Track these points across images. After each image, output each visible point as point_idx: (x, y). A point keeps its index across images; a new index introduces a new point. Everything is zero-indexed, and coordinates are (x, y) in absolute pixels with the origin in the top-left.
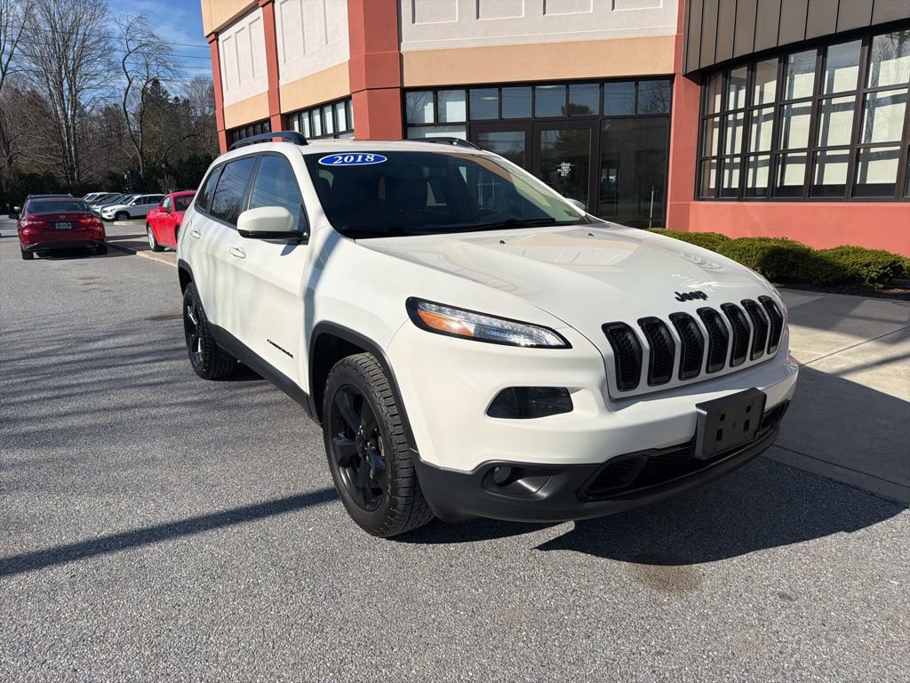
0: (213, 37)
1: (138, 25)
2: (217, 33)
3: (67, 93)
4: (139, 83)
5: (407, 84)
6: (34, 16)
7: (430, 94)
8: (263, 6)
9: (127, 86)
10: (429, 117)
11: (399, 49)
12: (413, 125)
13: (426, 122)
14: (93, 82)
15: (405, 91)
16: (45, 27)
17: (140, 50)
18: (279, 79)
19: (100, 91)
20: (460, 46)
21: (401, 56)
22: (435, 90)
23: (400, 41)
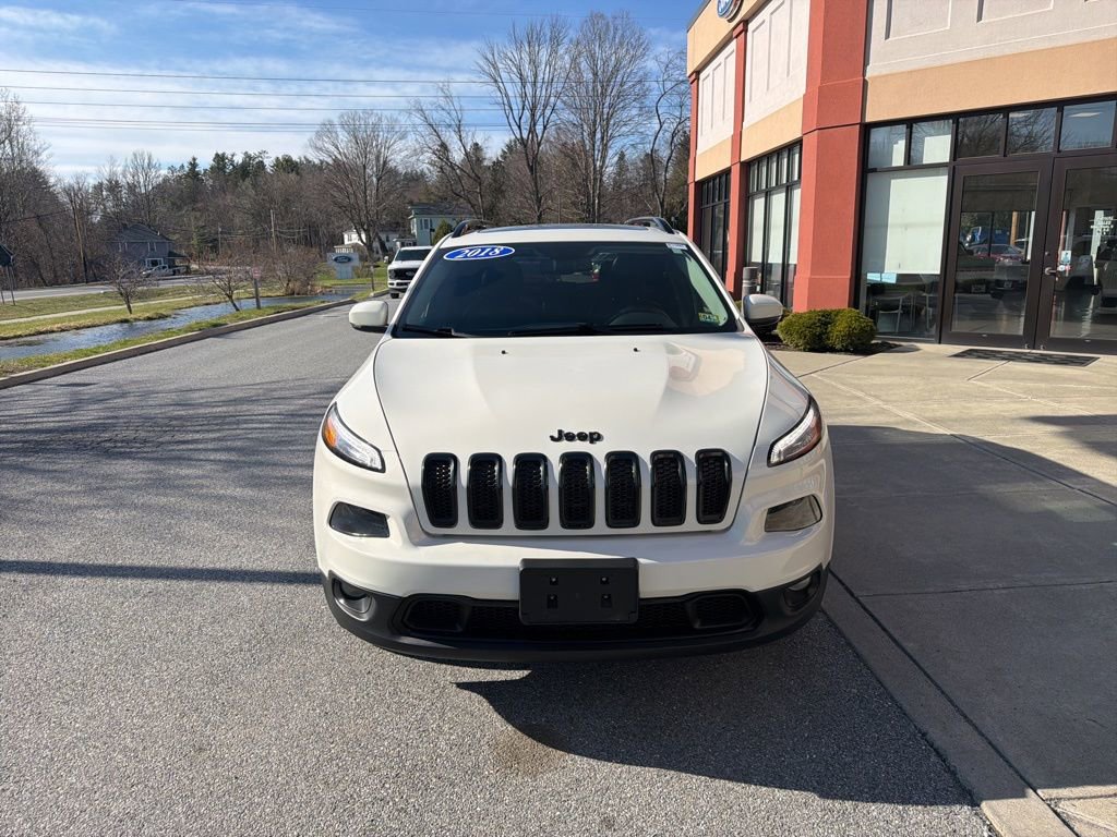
0: (694, 77)
1: (678, 61)
2: (698, 72)
3: (598, 143)
4: (670, 126)
5: (869, 118)
6: (579, 64)
7: (903, 128)
8: (737, 37)
9: (657, 129)
10: (898, 159)
11: (864, 75)
12: (874, 170)
13: (894, 165)
14: (624, 129)
15: (866, 129)
16: (588, 76)
17: (676, 88)
18: (743, 120)
19: (631, 137)
20: (948, 62)
21: (865, 83)
22: (910, 123)
23: (866, 63)
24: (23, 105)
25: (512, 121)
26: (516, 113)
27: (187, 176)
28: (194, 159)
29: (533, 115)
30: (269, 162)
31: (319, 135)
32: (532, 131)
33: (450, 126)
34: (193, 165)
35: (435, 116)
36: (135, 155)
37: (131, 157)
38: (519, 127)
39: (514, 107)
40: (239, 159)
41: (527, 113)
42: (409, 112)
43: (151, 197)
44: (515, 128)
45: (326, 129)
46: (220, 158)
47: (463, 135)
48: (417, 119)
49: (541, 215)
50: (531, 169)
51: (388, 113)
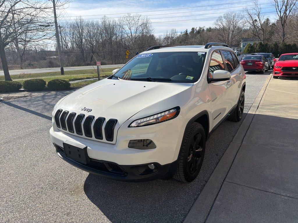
24: (150, 20)
25: (278, 10)
26: (280, 8)
27: (185, 34)
28: (187, 30)
29: (286, 7)
30: (205, 29)
31: (217, 21)
32: (285, 13)
33: (256, 14)
34: (187, 31)
35: (251, 12)
36: (172, 30)
37: (171, 30)
38: (280, 12)
39: (279, 5)
40: (198, 29)
41: (284, 7)
42: (243, 11)
43: (174, 40)
44: (279, 12)
45: (220, 19)
46: (193, 29)
47: (260, 17)
48: (245, 13)
49: (284, 40)
50: (283, 25)
51: (237, 12)
